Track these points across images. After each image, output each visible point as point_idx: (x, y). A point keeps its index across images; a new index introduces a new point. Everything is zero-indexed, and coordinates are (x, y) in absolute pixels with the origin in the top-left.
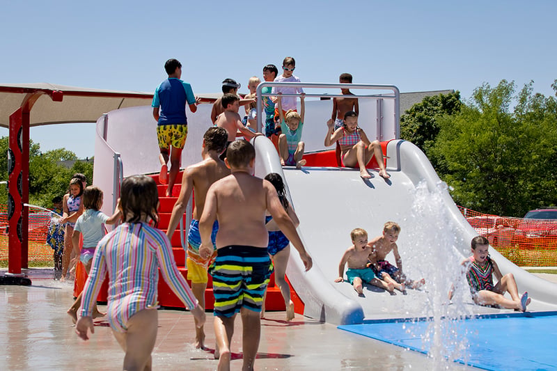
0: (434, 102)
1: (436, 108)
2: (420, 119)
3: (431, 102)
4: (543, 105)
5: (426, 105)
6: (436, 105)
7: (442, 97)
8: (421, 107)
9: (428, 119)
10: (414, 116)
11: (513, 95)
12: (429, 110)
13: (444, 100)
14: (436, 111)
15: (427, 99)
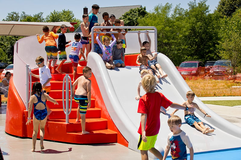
0: (134, 11)
1: (135, 14)
2: (129, 19)
3: (133, 11)
4: (183, 13)
5: (131, 13)
6: (135, 13)
7: (138, 9)
8: (129, 14)
9: (132, 19)
10: (126, 17)
11: (171, 9)
12: (133, 15)
13: (139, 11)
14: (136, 15)
15: (131, 10)
